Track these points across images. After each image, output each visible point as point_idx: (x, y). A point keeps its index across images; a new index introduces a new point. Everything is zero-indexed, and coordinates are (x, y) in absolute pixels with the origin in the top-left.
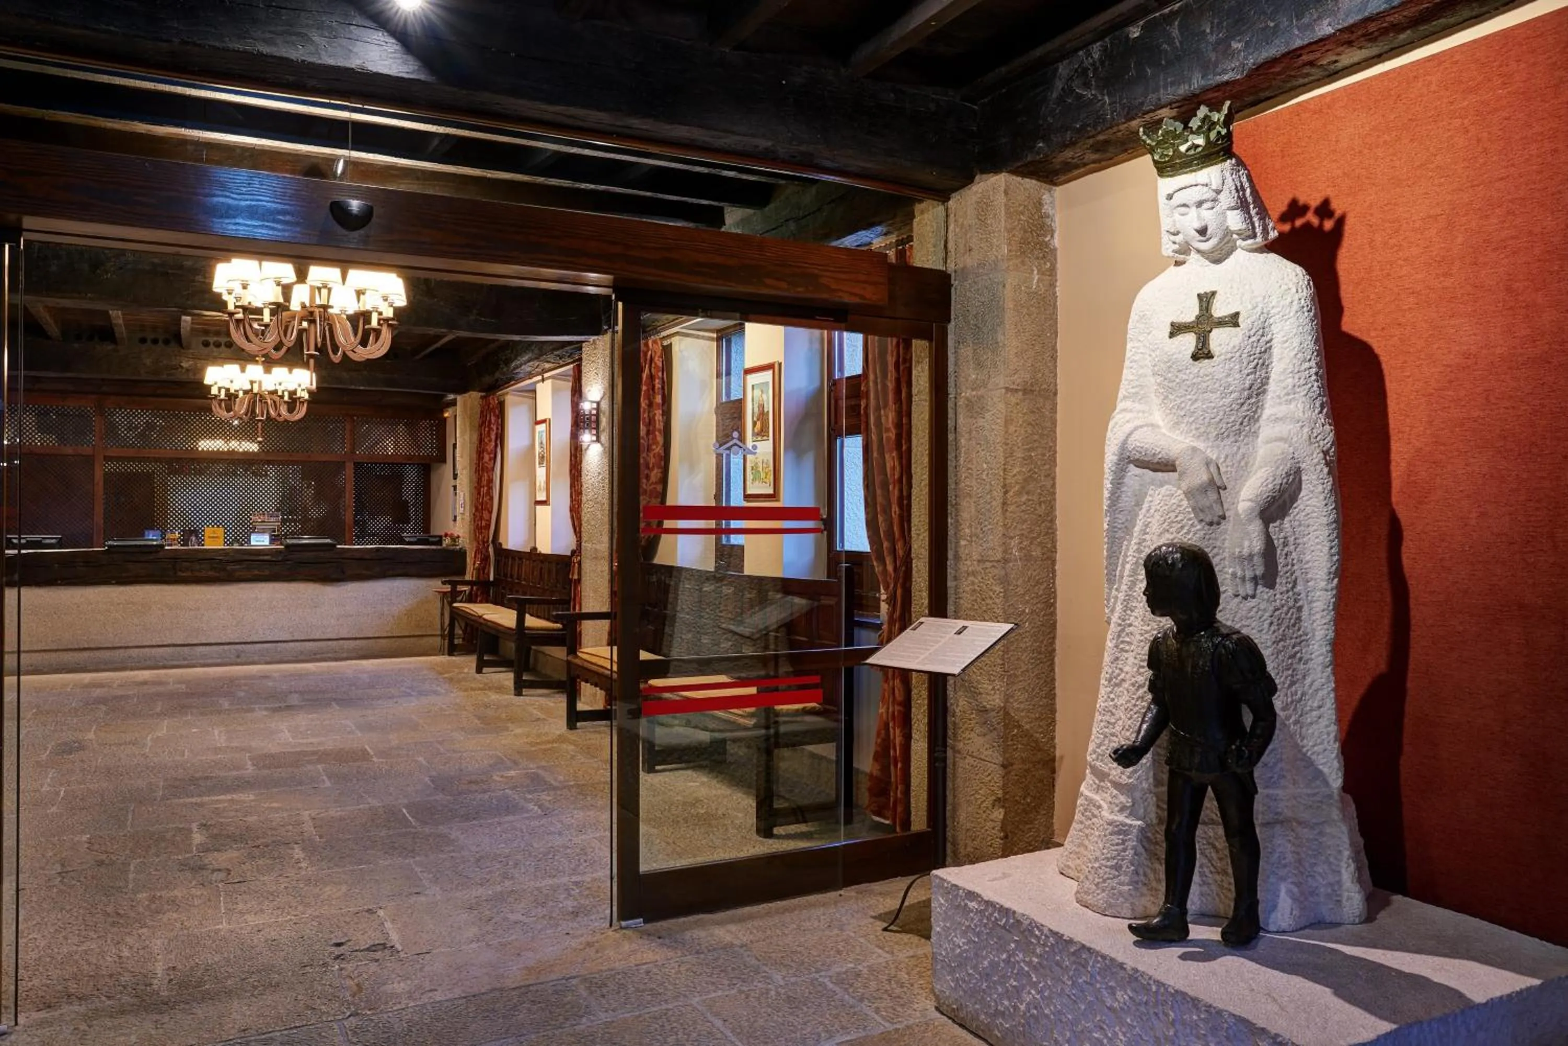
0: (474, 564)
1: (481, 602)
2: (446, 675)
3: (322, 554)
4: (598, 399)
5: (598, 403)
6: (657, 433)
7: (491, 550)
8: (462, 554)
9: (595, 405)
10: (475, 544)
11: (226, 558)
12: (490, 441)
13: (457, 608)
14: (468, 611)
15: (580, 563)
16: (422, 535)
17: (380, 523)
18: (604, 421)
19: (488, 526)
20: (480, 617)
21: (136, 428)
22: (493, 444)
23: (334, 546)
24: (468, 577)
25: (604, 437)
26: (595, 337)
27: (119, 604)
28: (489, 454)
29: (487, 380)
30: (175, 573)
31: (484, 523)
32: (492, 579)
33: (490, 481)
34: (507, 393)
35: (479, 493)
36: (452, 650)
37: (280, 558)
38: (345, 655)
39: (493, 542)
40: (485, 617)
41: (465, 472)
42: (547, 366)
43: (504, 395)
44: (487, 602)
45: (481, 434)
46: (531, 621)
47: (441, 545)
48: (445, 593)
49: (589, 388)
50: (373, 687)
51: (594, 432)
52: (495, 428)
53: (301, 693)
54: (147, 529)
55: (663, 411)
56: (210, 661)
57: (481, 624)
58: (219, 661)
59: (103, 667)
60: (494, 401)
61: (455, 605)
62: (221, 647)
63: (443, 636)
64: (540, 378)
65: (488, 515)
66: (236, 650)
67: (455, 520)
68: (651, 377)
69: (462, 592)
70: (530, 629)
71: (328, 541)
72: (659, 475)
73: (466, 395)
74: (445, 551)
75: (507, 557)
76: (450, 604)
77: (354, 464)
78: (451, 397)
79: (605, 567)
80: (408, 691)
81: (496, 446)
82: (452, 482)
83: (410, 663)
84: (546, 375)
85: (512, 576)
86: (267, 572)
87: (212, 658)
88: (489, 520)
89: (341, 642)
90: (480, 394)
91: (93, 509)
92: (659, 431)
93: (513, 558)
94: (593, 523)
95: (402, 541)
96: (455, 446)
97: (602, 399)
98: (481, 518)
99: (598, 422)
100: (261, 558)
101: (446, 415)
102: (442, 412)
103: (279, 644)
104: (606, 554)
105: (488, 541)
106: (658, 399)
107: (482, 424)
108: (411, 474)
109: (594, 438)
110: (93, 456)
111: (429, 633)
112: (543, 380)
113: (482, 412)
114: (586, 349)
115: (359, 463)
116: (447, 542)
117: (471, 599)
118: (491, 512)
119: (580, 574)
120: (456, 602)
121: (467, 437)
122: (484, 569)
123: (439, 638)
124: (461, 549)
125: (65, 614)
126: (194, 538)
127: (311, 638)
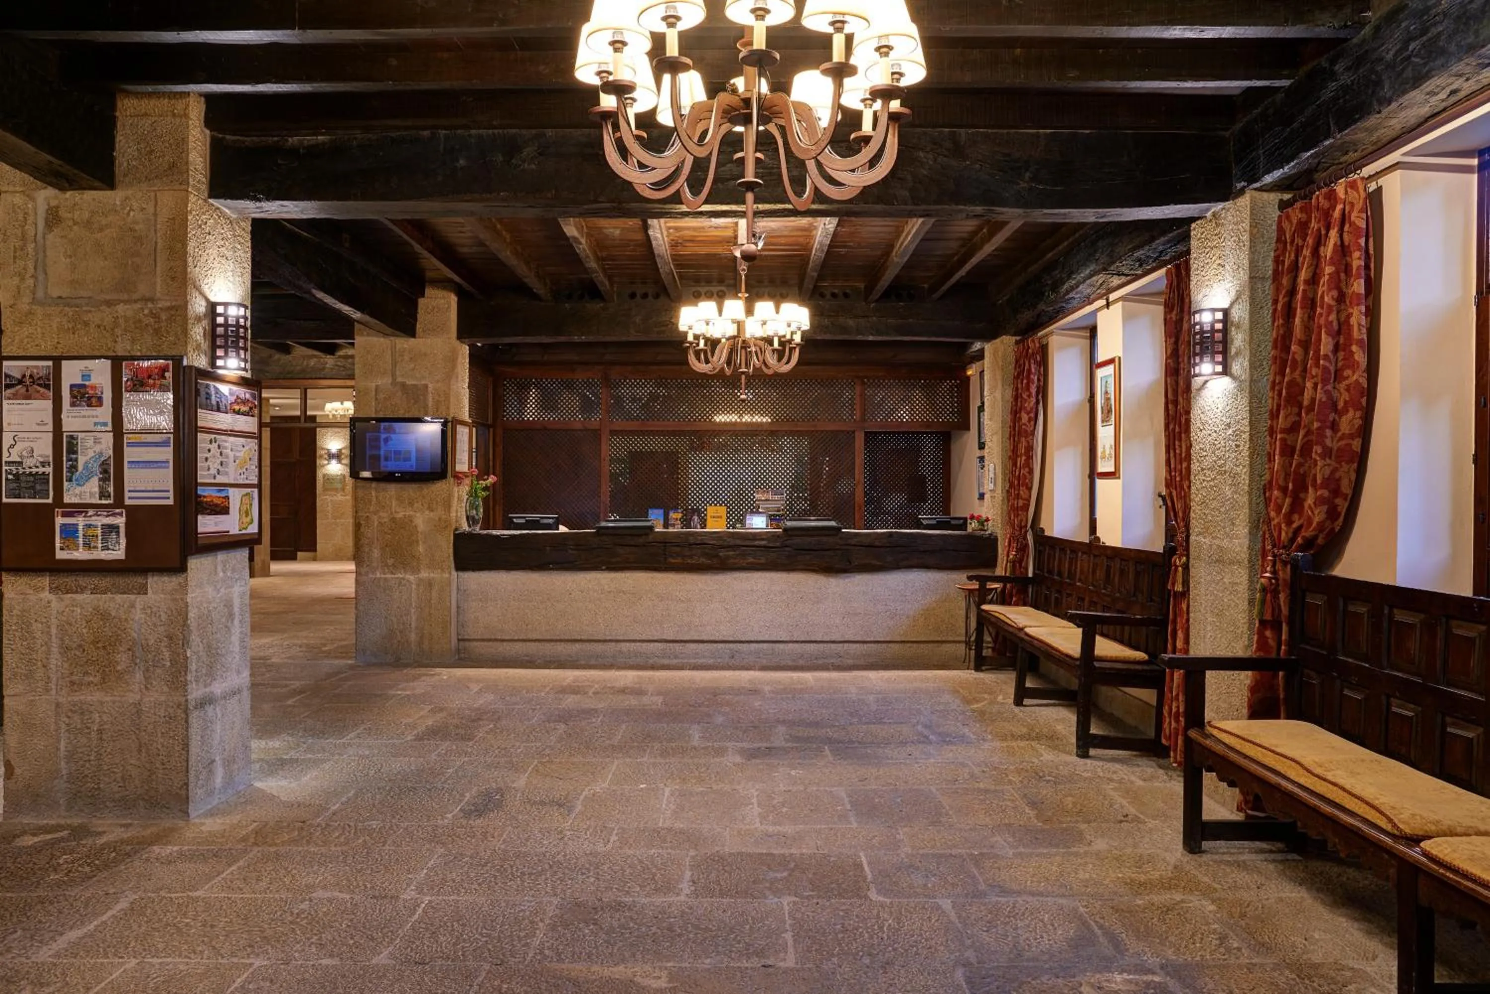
0: (1008, 556)
1: (1017, 604)
2: (975, 706)
3: (825, 539)
4: (1226, 305)
5: (1226, 312)
6: (1354, 348)
7: (1030, 537)
8: (992, 541)
9: (1219, 316)
10: (1009, 530)
11: (721, 543)
12: (1029, 396)
13: (986, 611)
14: (1002, 617)
15: (1186, 567)
16: (940, 517)
17: (895, 501)
18: (1238, 339)
19: (1026, 507)
20: (1021, 629)
21: (640, 399)
22: (1033, 400)
23: (839, 529)
24: (999, 571)
25: (1239, 366)
26: (1219, 206)
27: (610, 592)
28: (1028, 413)
29: (1027, 316)
30: (666, 559)
31: (1021, 503)
32: (1030, 575)
33: (1030, 449)
34: (1052, 333)
35: (1015, 464)
36: (980, 664)
37: (778, 544)
38: (850, 662)
39: (1032, 527)
40: (1027, 630)
41: (995, 438)
42: (1116, 281)
43: (1047, 335)
44: (1025, 605)
45: (1017, 389)
46: (1105, 647)
47: (966, 530)
48: (971, 591)
49: (1204, 291)
50: (880, 722)
51: (1219, 358)
52: (1036, 380)
53: (791, 724)
54: (651, 508)
55: (1367, 308)
56: (701, 661)
57: (1022, 639)
58: (711, 661)
59: (593, 662)
60: (1032, 345)
61: (985, 607)
62: (715, 645)
63: (967, 643)
64: (1102, 302)
65: (1027, 492)
66: (731, 650)
67: (982, 496)
68: (1343, 250)
69: (993, 589)
70: (1101, 659)
71: (833, 523)
72: (1358, 422)
73: (998, 341)
74: (970, 537)
75: (1052, 547)
76: (978, 606)
77: (866, 433)
78: (977, 346)
79: (1241, 576)
80: (926, 732)
81: (1037, 403)
82: (978, 453)
83: (927, 679)
84: (1113, 296)
85: (1060, 574)
86: (763, 561)
87: (704, 657)
88: (1028, 500)
89: (846, 645)
90: (1014, 339)
91: (600, 487)
92: (1360, 342)
93: (1063, 550)
94: (1215, 504)
95: (919, 525)
96: (981, 409)
97: (1232, 304)
98: (1018, 496)
99: (1225, 342)
100: (757, 543)
101: (969, 373)
102: (964, 370)
103: (778, 645)
104: (1244, 556)
105: (1026, 526)
106: (1359, 286)
107: (1018, 377)
108: (929, 446)
109: (1219, 368)
110: (600, 430)
111: (951, 639)
112: (1108, 305)
113: (1017, 361)
114: (1196, 230)
115: (870, 433)
116: (972, 526)
117: (1004, 599)
118: (1030, 489)
119: (1186, 583)
120: (984, 603)
121: (998, 395)
122: (1020, 562)
123: (963, 646)
124: (990, 534)
125: (558, 601)
126: (696, 518)
127: (813, 639)
